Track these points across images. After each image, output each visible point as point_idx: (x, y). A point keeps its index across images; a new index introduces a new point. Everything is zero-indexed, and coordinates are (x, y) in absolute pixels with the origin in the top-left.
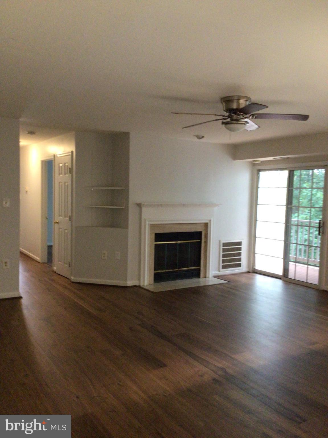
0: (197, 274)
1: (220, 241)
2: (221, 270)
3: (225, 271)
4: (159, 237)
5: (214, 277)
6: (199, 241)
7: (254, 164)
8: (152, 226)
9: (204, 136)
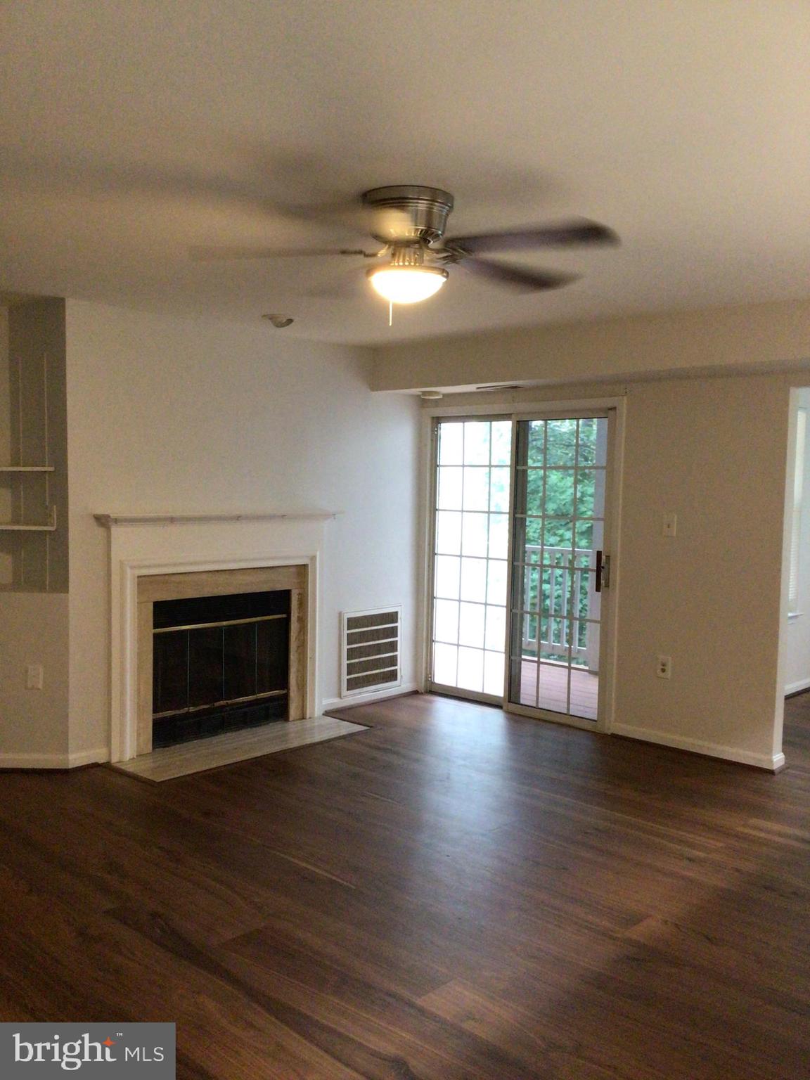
0: (278, 710)
1: (340, 614)
2: (345, 692)
3: (354, 695)
4: (165, 612)
5: (328, 714)
6: (284, 616)
7: (423, 402)
8: (144, 582)
9: (292, 318)
